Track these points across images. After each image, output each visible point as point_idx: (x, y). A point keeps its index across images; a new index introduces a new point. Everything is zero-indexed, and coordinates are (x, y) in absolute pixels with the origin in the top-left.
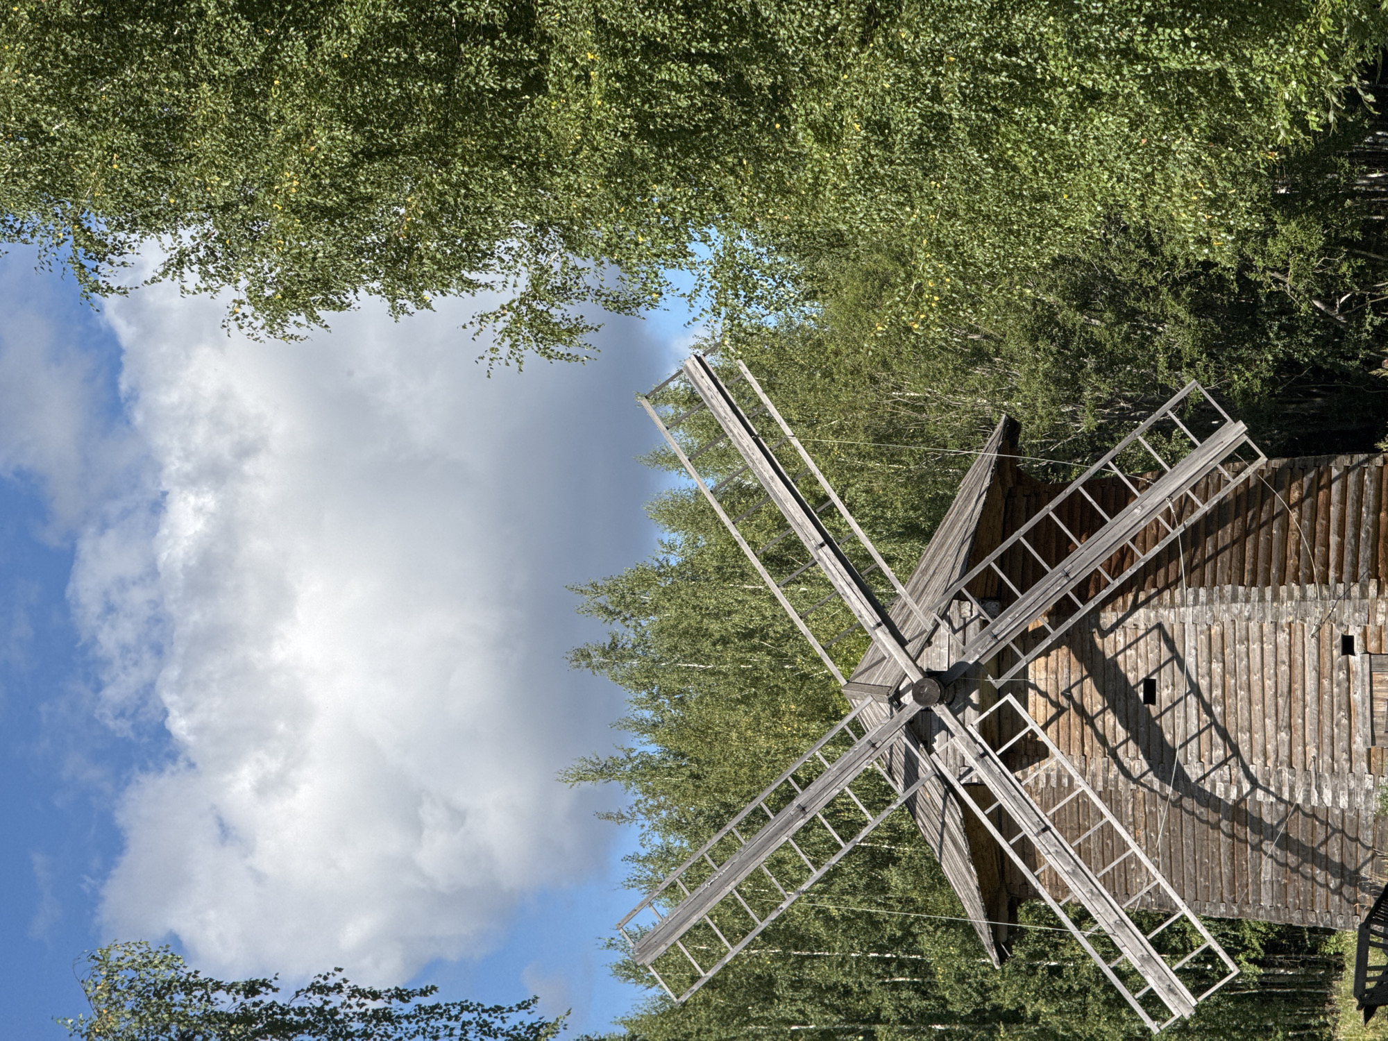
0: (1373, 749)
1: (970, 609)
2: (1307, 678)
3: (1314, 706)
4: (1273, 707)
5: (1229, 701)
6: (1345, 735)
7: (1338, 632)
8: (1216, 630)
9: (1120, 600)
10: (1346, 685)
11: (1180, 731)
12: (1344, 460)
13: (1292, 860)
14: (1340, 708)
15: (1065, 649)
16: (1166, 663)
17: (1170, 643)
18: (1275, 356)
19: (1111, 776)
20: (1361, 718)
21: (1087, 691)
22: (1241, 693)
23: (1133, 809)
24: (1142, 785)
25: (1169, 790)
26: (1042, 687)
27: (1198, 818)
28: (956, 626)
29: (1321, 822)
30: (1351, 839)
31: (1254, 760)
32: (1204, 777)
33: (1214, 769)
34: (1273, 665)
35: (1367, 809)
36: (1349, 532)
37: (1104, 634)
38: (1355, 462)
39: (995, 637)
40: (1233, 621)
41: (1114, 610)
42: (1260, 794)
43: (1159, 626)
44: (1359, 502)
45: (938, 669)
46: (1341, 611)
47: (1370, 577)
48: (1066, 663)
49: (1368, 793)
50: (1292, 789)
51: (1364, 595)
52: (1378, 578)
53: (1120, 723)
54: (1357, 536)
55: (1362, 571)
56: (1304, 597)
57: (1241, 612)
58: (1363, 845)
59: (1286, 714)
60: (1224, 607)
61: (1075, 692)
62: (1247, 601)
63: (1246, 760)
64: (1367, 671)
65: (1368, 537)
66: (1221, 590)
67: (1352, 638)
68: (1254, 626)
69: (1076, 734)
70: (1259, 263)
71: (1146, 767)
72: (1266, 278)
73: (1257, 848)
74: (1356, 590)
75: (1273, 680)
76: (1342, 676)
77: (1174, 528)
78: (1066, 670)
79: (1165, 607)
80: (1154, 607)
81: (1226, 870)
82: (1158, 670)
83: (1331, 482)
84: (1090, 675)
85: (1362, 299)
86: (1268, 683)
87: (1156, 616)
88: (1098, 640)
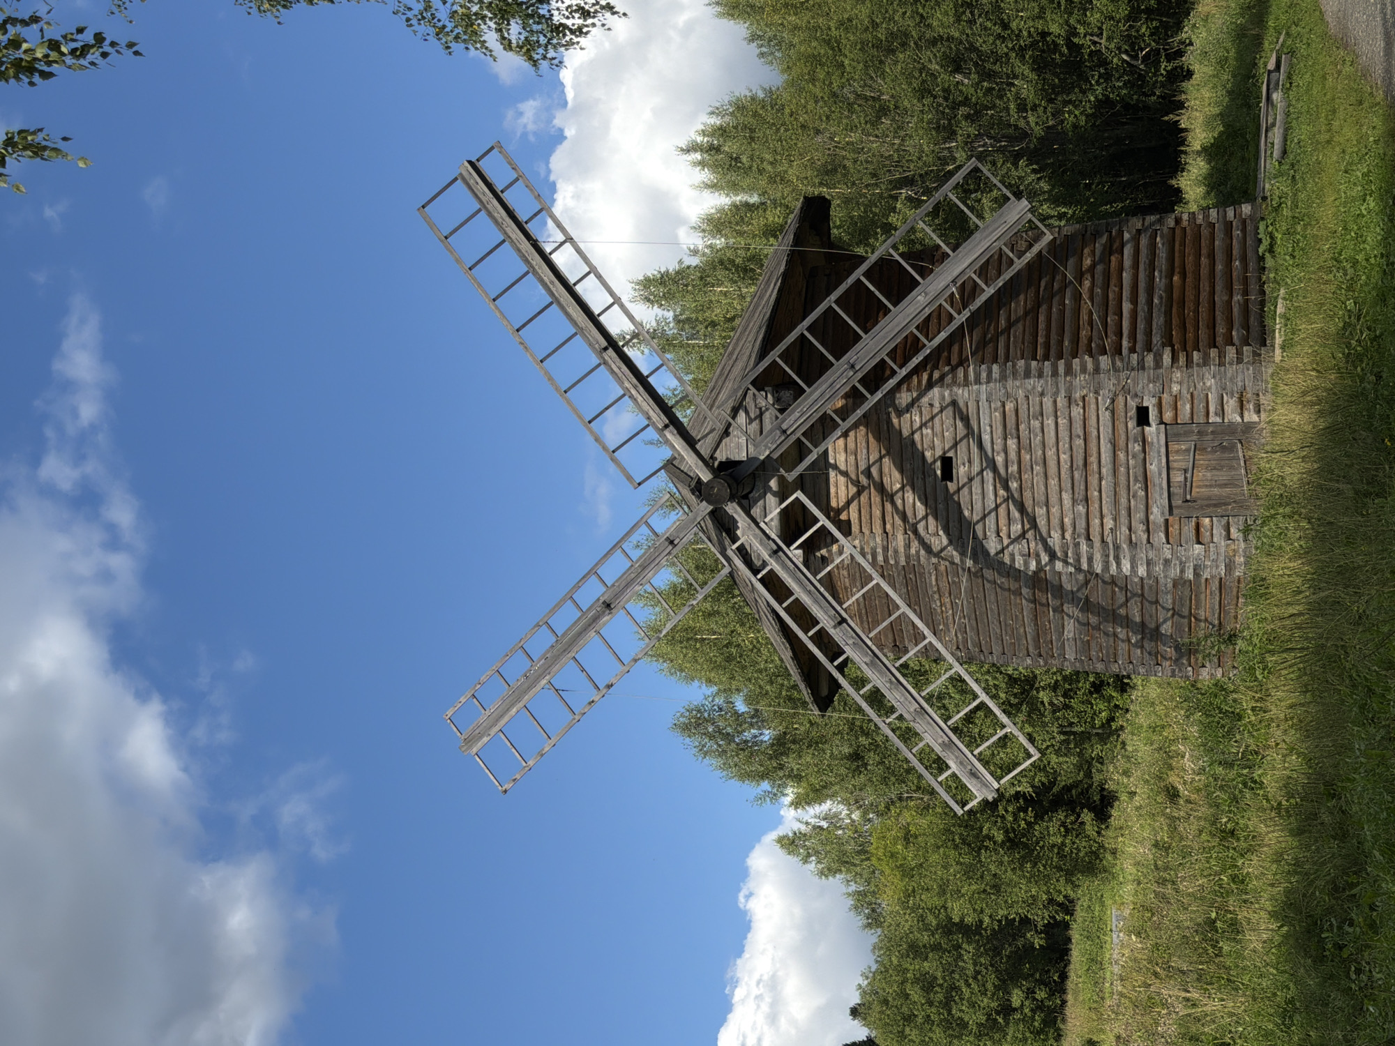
0: (1171, 519)
1: (765, 400)
2: (1102, 450)
3: (1110, 478)
4: (1070, 481)
5: (1025, 477)
6: (1142, 507)
7: (1133, 404)
8: (1009, 406)
9: (915, 379)
10: (1142, 456)
11: (978, 506)
12: (1136, 223)
13: (1094, 620)
14: (1136, 480)
15: (862, 429)
16: (961, 440)
17: (966, 420)
18: (1096, 98)
19: (913, 551)
20: (1157, 488)
21: (886, 470)
22: (1037, 468)
23: (937, 580)
24: (943, 559)
25: (969, 563)
26: (843, 467)
27: (1000, 587)
28: (752, 416)
29: (1121, 588)
30: (1151, 603)
31: (1052, 533)
32: (1002, 551)
33: (1012, 543)
34: (1067, 439)
35: (1166, 577)
36: (1142, 298)
37: (900, 414)
38: (1146, 224)
39: (784, 432)
40: (1027, 397)
41: (909, 390)
42: (1059, 566)
43: (954, 403)
44: (1152, 267)
45: (737, 459)
46: (1136, 383)
47: (1164, 345)
48: (864, 444)
49: (1167, 562)
50: (1090, 560)
51: (1158, 364)
52: (1173, 346)
53: (920, 500)
54: (1150, 302)
55: (1156, 339)
56: (1097, 370)
57: (1034, 388)
58: (1163, 608)
59: (1083, 487)
60: (1018, 383)
61: (874, 471)
62: (1040, 375)
63: (1044, 534)
64: (1163, 442)
65: (1161, 303)
66: (1014, 366)
67: (1147, 408)
68: (1047, 402)
69: (877, 512)
70: (1081, 30)
71: (945, 541)
72: (1087, 41)
73: (1059, 610)
74: (1149, 359)
75: (1068, 454)
76: (1137, 448)
77: (959, 313)
78: (865, 451)
79: (959, 386)
80: (948, 386)
81: (1030, 630)
82: (955, 445)
83: (1123, 245)
84: (888, 453)
85: (1157, 52)
86: (1063, 457)
87: (951, 395)
88: (895, 421)
